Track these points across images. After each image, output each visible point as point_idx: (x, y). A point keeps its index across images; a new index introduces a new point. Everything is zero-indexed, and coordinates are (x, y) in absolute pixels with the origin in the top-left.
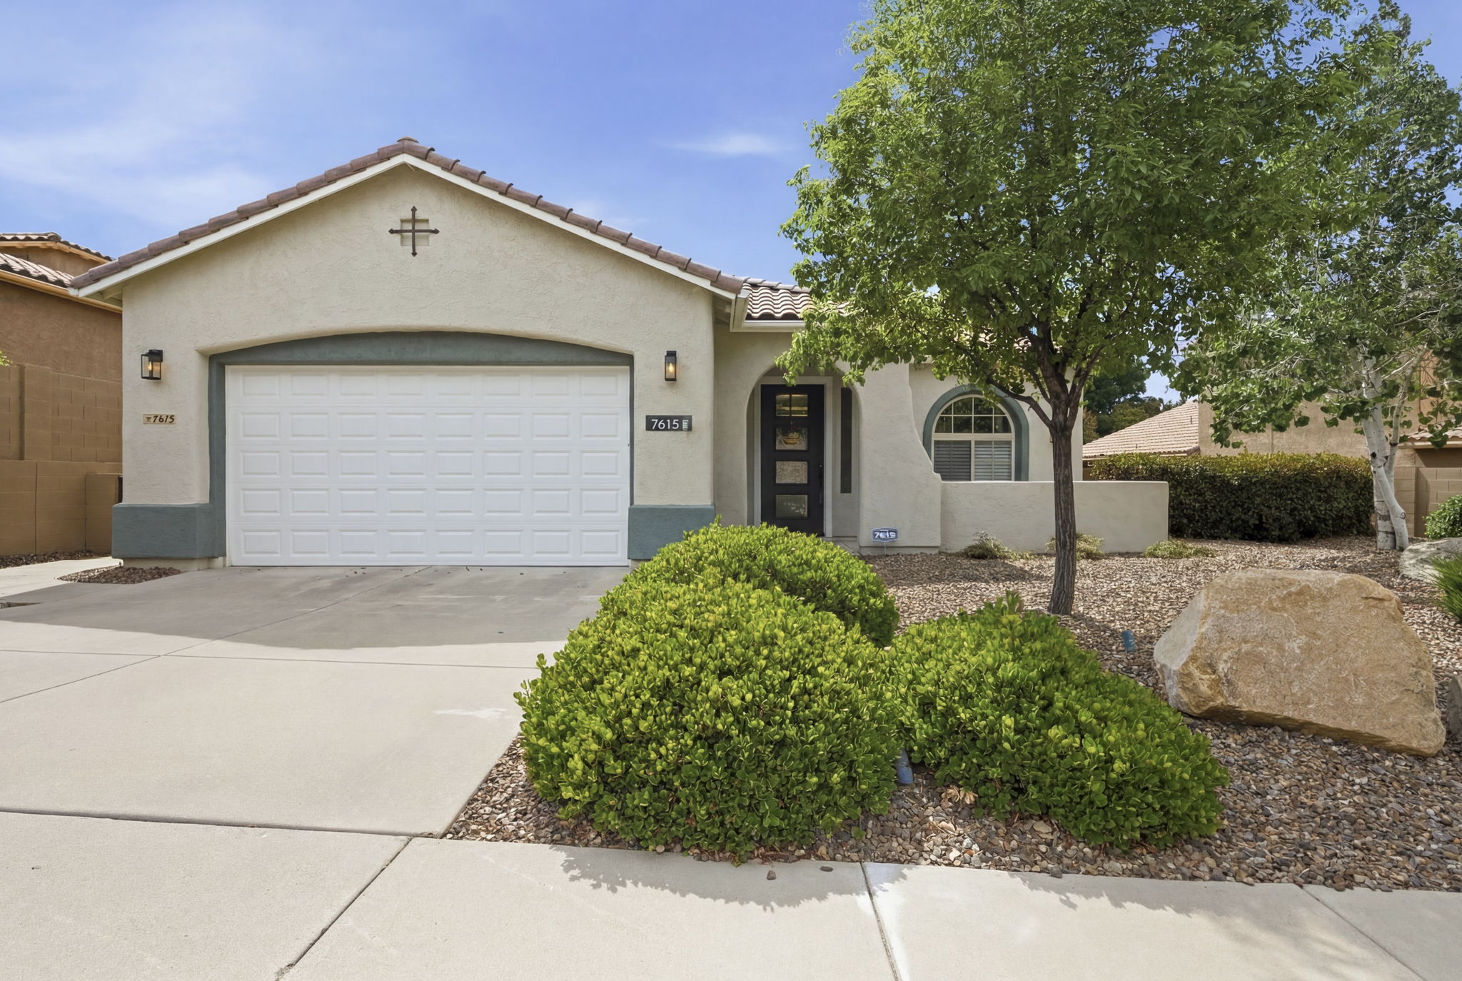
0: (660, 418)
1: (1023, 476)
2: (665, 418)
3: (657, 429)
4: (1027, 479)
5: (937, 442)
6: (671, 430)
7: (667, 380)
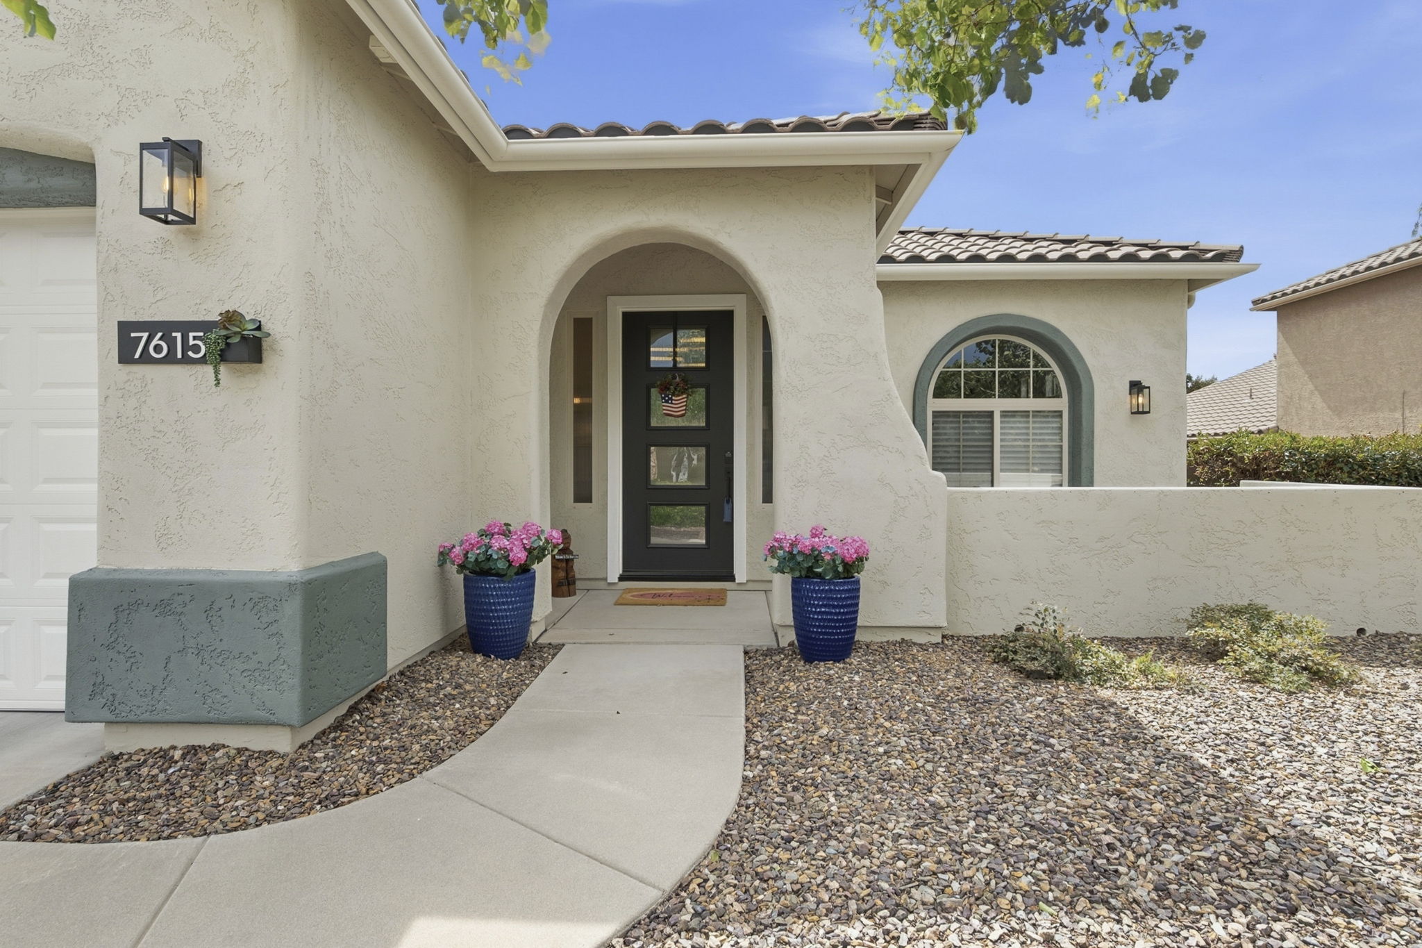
0: (151, 327)
1: (1084, 475)
2: (166, 328)
3: (146, 359)
4: (1091, 484)
5: (937, 414)
6: (186, 360)
7: (144, 212)
